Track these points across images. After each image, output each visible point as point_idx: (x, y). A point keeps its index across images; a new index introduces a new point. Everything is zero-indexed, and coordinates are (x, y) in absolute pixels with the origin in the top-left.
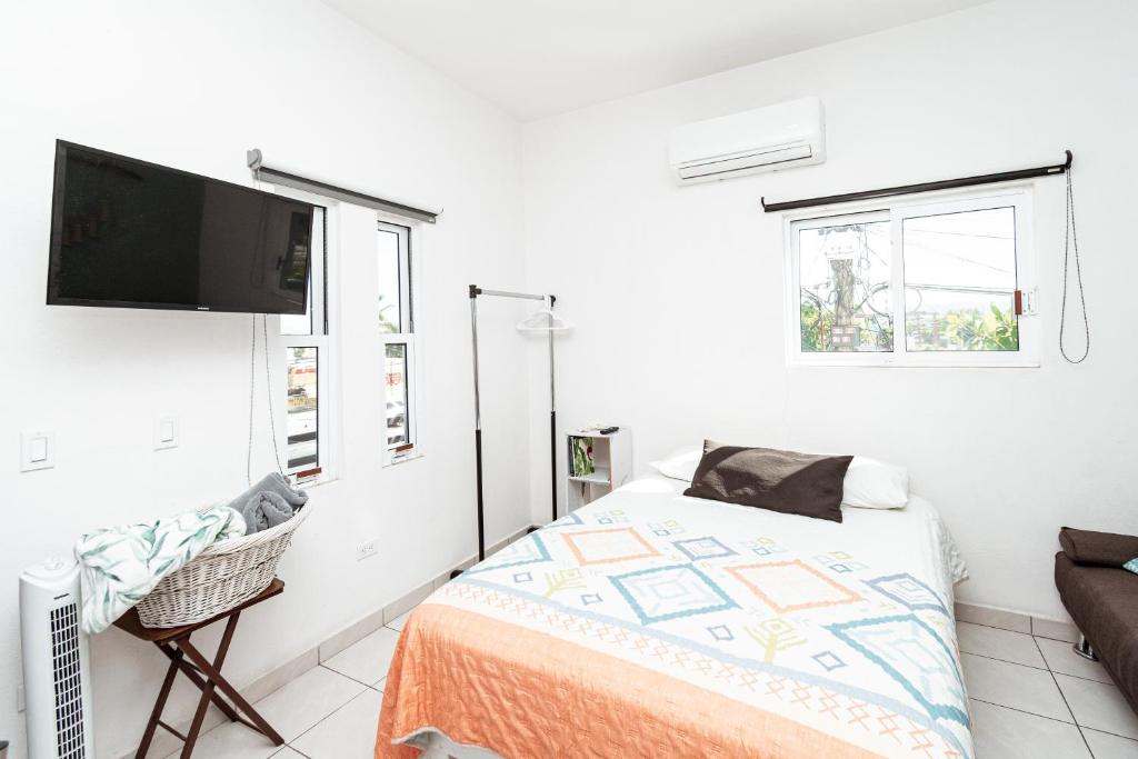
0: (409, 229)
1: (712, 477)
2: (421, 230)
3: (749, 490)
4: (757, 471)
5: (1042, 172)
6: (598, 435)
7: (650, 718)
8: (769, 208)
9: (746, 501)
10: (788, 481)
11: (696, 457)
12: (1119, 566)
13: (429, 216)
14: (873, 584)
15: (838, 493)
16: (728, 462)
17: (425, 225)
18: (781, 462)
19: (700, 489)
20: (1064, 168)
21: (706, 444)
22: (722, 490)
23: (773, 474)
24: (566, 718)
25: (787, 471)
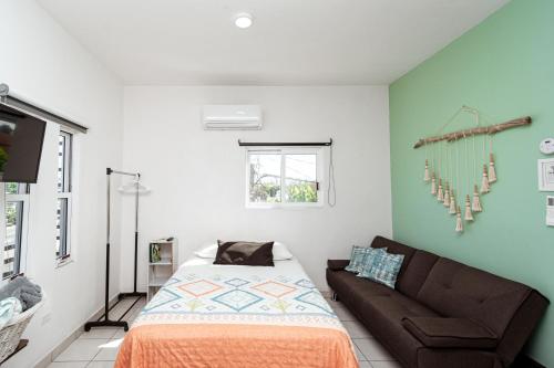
0: (71, 135)
1: (225, 255)
2: (78, 137)
3: (241, 259)
4: (242, 250)
5: (323, 144)
6: (165, 241)
7: (256, 340)
8: (241, 145)
9: (239, 263)
10: (255, 254)
11: (215, 247)
12: (343, 269)
13: (83, 129)
14: (296, 284)
15: (271, 256)
16: (231, 248)
17: (81, 134)
18: (250, 246)
19: (220, 260)
20: (330, 144)
21: (219, 242)
22: (230, 260)
23: (249, 251)
24: (222, 352)
25: (254, 250)
